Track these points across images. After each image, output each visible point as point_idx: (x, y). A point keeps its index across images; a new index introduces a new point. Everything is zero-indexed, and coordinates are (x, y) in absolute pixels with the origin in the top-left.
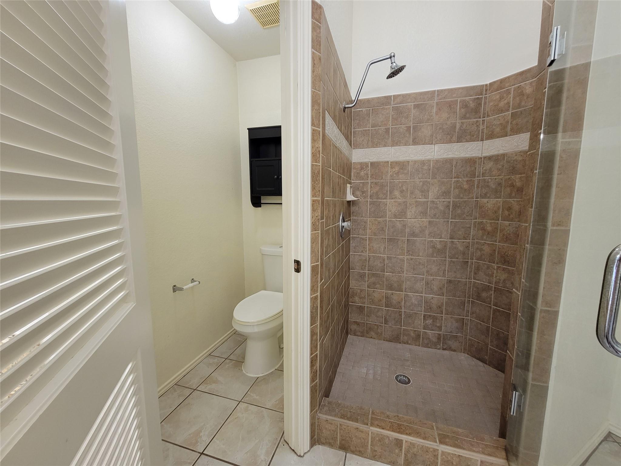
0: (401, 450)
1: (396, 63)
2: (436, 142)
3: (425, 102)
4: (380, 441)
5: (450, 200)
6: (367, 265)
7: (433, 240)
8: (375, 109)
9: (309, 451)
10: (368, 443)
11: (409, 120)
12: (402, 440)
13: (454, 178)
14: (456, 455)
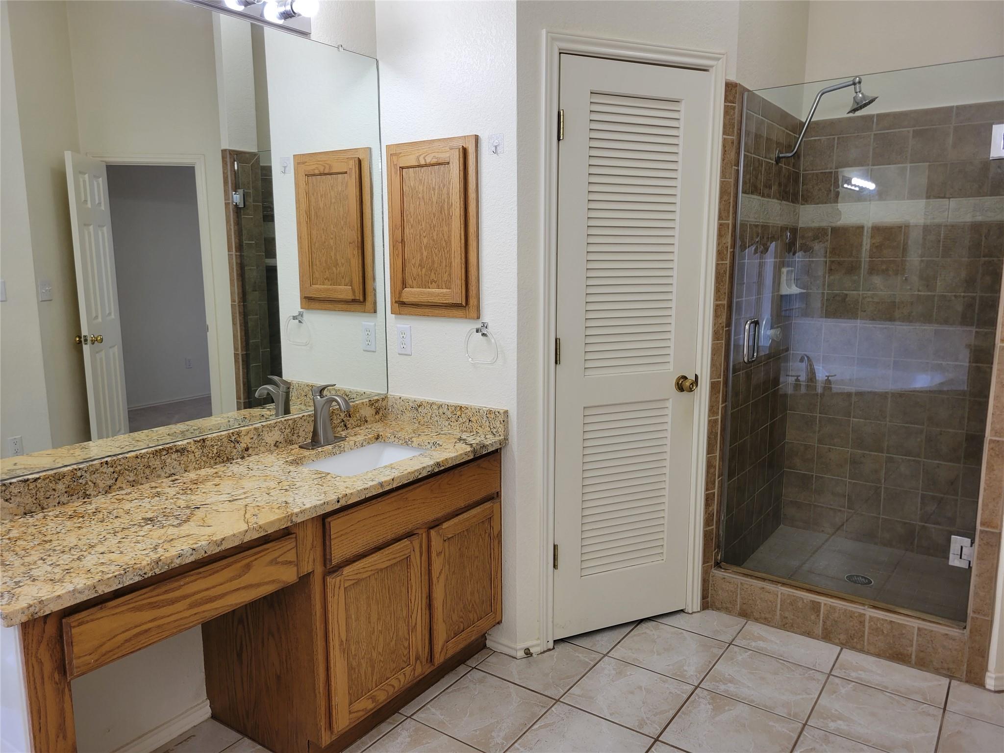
0: (818, 616)
1: (862, 94)
2: (951, 195)
3: (934, 127)
4: (791, 604)
5: (975, 294)
6: (819, 404)
7: (942, 364)
8: (843, 137)
9: (698, 612)
10: (776, 606)
11: (904, 157)
12: (819, 603)
13: (984, 257)
14: (887, 620)
